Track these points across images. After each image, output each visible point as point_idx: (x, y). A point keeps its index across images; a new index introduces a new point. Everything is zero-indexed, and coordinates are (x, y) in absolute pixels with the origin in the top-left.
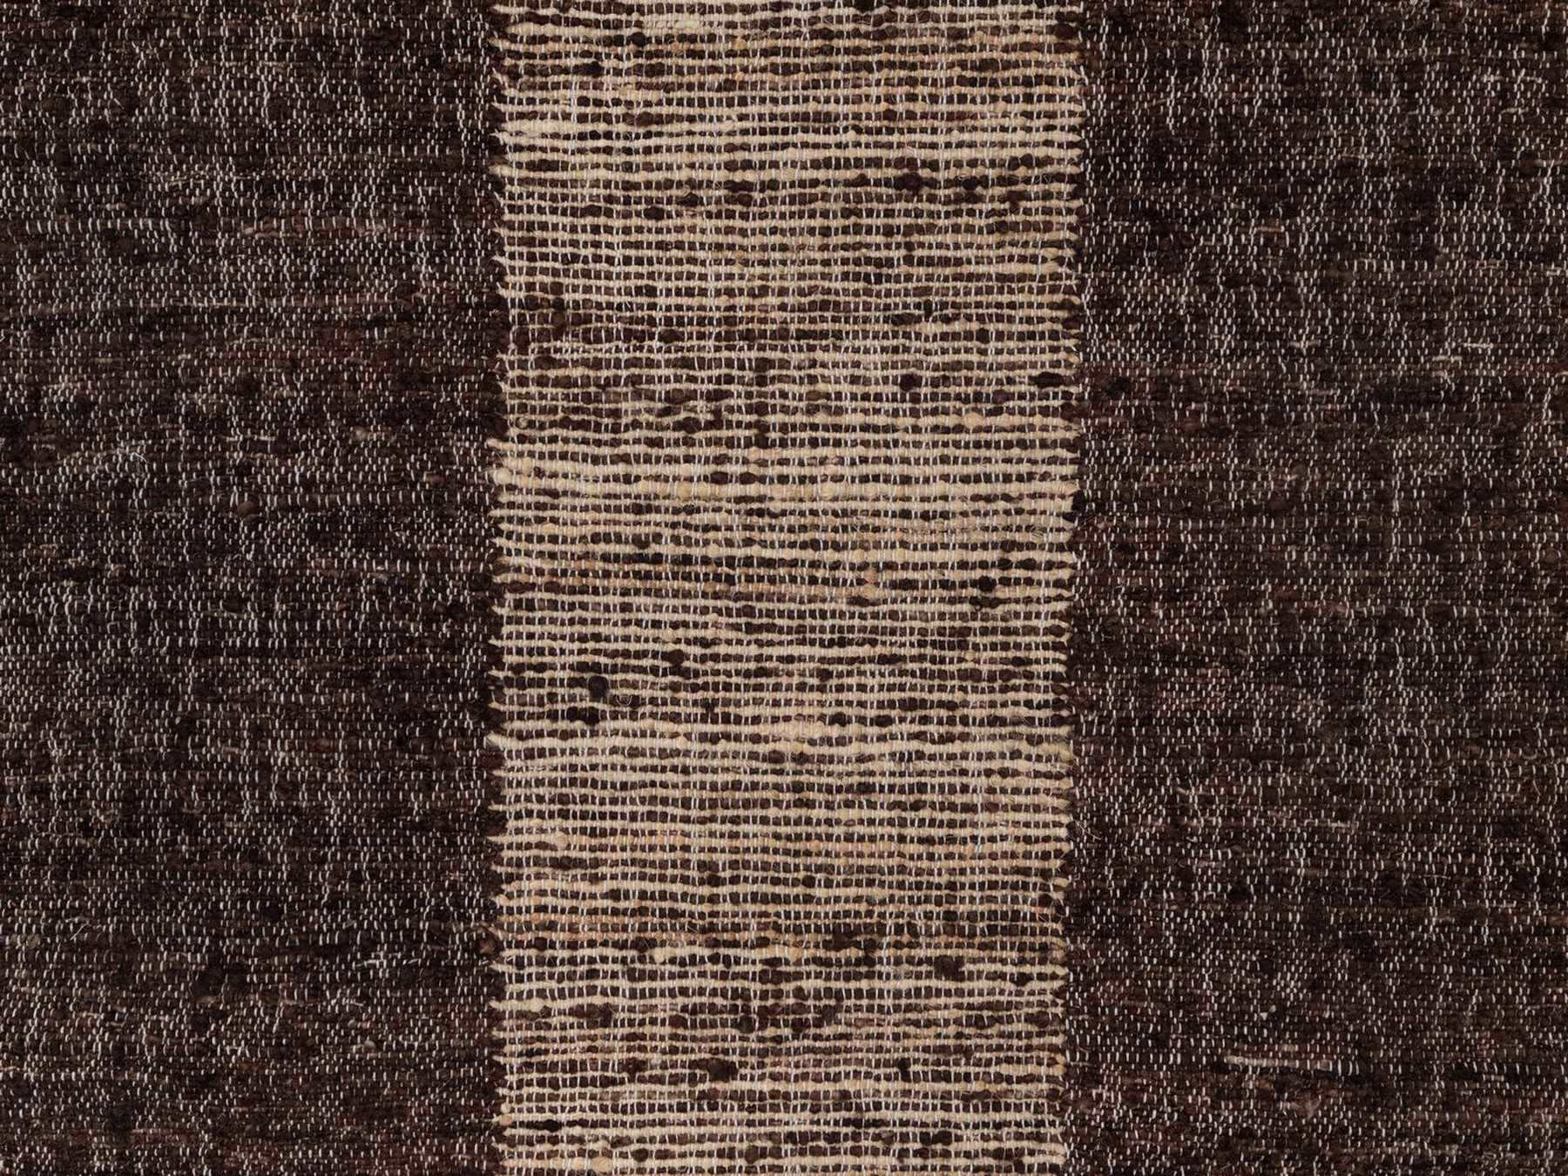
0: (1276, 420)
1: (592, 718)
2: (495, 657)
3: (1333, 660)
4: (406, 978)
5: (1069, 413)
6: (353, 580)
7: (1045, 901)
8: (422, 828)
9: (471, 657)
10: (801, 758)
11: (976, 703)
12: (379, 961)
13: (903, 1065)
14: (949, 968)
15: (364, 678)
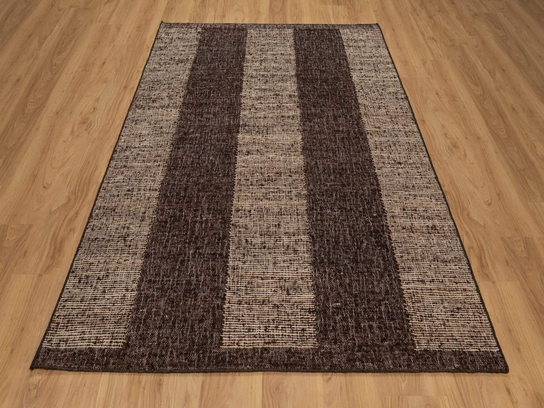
0: (323, 132)
1: (248, 155)
2: (237, 150)
3: (332, 150)
4: (224, 176)
5: (300, 132)
6: (221, 144)
7: (301, 169)
8: (227, 164)
9: (234, 150)
10: (272, 158)
11: (292, 154)
12: (221, 175)
13: (285, 185)
14: (291, 176)
15: (221, 152)
